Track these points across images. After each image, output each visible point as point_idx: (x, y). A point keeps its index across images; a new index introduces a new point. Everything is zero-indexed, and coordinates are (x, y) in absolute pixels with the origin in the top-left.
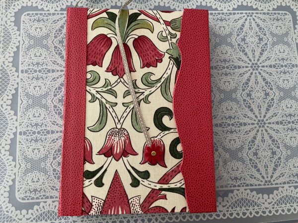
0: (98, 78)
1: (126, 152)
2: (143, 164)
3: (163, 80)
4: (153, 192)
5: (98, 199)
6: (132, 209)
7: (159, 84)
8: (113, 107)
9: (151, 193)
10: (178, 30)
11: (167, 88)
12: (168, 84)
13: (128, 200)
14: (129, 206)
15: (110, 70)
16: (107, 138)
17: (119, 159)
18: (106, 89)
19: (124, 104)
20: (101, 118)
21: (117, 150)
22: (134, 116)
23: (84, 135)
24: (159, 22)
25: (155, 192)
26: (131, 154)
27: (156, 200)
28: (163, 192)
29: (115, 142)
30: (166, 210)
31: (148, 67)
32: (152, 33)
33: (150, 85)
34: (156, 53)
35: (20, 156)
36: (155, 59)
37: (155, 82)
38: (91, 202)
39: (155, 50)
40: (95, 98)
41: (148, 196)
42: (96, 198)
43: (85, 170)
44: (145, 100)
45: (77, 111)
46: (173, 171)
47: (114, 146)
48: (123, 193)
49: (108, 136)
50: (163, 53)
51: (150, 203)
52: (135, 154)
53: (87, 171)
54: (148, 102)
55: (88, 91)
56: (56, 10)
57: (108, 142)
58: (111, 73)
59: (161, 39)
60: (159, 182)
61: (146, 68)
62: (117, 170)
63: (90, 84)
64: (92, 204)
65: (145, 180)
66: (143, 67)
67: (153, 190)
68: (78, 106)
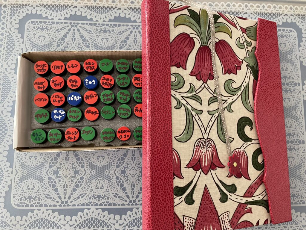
0: (182, 81)
1: (214, 164)
2: (230, 177)
3: (242, 88)
4: (240, 207)
5: (190, 219)
6: (222, 227)
7: (240, 93)
8: (199, 115)
9: (238, 208)
10: (252, 38)
11: (247, 97)
12: (247, 93)
13: (219, 217)
14: (220, 223)
15: (194, 73)
16: (195, 150)
17: (208, 173)
18: (191, 94)
19: (209, 112)
20: (187, 126)
21: (205, 163)
22: (219, 125)
23: (172, 146)
24: (237, 28)
25: (242, 206)
26: (218, 167)
27: (243, 215)
28: (249, 206)
29: (203, 154)
30: (252, 224)
31: (229, 74)
32: (231, 38)
33: (231, 93)
34: (236, 60)
35: (17, 163)
36: (234, 66)
37: (237, 89)
38: (183, 222)
39: (235, 57)
40: (181, 104)
41: (236, 211)
42: (187, 218)
43: (174, 186)
44: (228, 109)
45: (164, 118)
46: (255, 183)
47: (202, 158)
48: (214, 210)
49: (195, 147)
50: (241, 61)
51: (238, 219)
52: (222, 167)
53: (177, 187)
54: (231, 111)
55: (173, 96)
56: (60, 19)
57: (195, 153)
58: (195, 77)
59: (239, 46)
60: (245, 196)
61: (227, 74)
62: (206, 185)
63: (175, 88)
64: (183, 225)
65: (232, 194)
66: (225, 74)
67: (240, 204)
68: (164, 112)
